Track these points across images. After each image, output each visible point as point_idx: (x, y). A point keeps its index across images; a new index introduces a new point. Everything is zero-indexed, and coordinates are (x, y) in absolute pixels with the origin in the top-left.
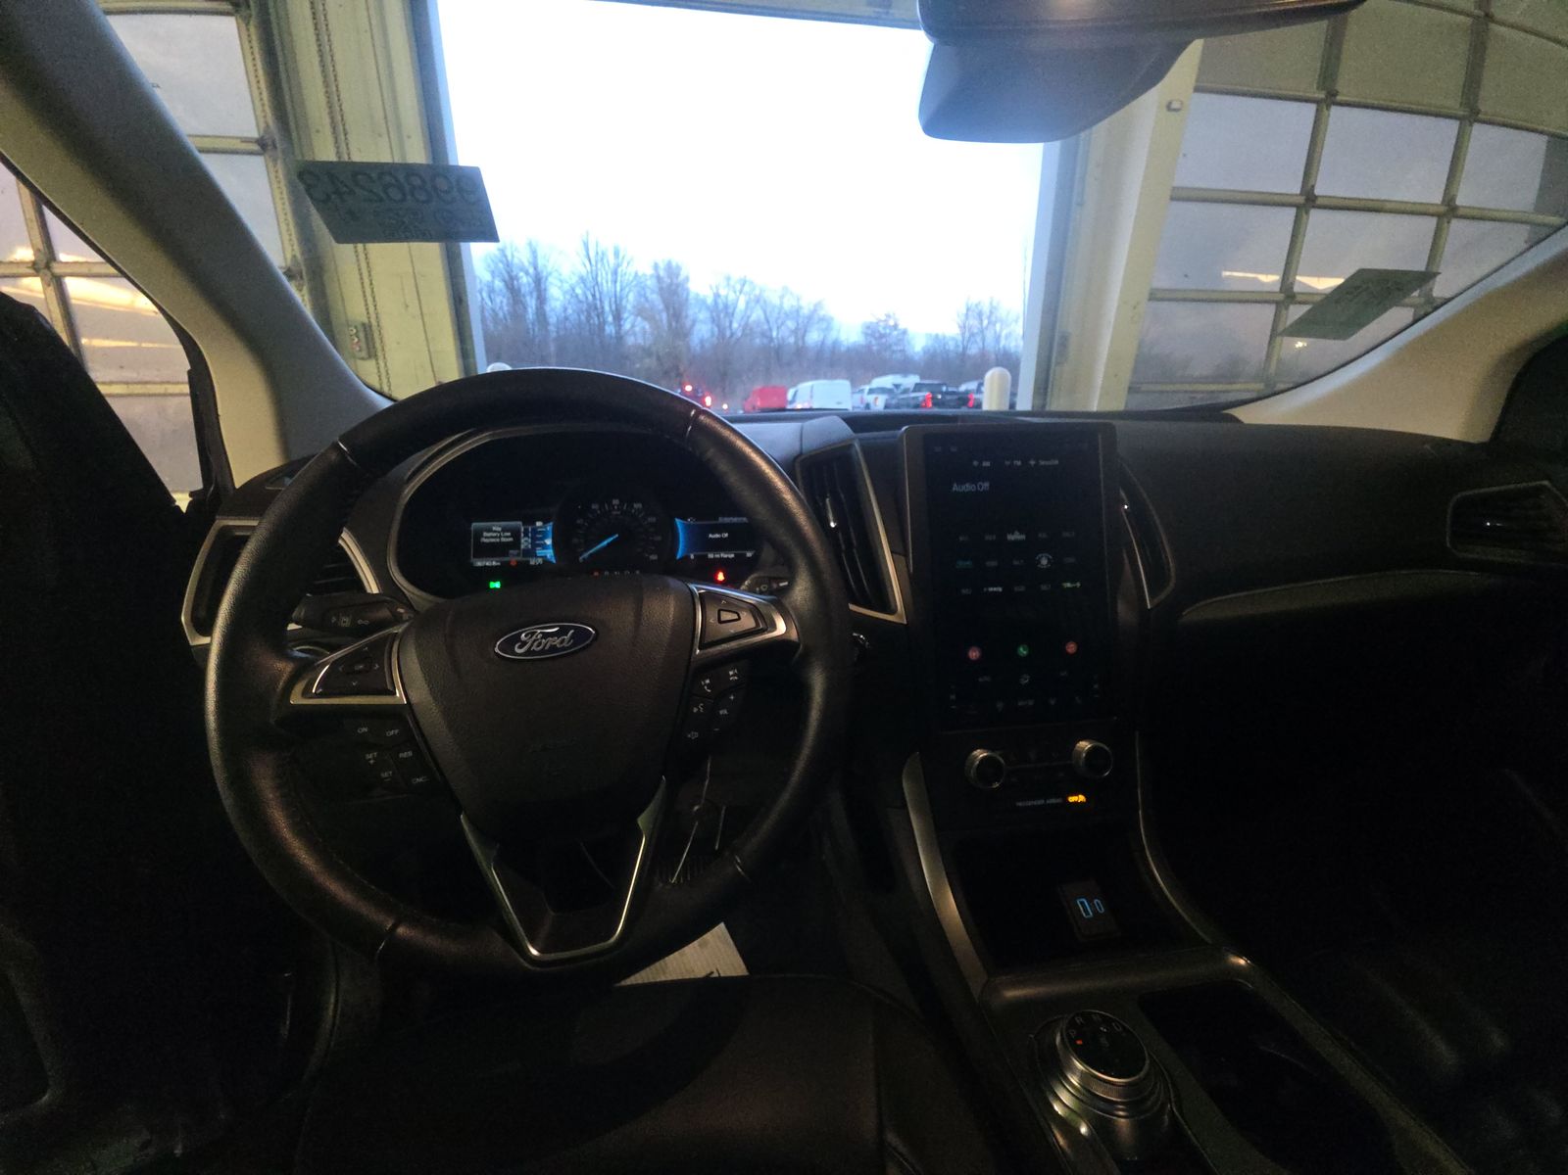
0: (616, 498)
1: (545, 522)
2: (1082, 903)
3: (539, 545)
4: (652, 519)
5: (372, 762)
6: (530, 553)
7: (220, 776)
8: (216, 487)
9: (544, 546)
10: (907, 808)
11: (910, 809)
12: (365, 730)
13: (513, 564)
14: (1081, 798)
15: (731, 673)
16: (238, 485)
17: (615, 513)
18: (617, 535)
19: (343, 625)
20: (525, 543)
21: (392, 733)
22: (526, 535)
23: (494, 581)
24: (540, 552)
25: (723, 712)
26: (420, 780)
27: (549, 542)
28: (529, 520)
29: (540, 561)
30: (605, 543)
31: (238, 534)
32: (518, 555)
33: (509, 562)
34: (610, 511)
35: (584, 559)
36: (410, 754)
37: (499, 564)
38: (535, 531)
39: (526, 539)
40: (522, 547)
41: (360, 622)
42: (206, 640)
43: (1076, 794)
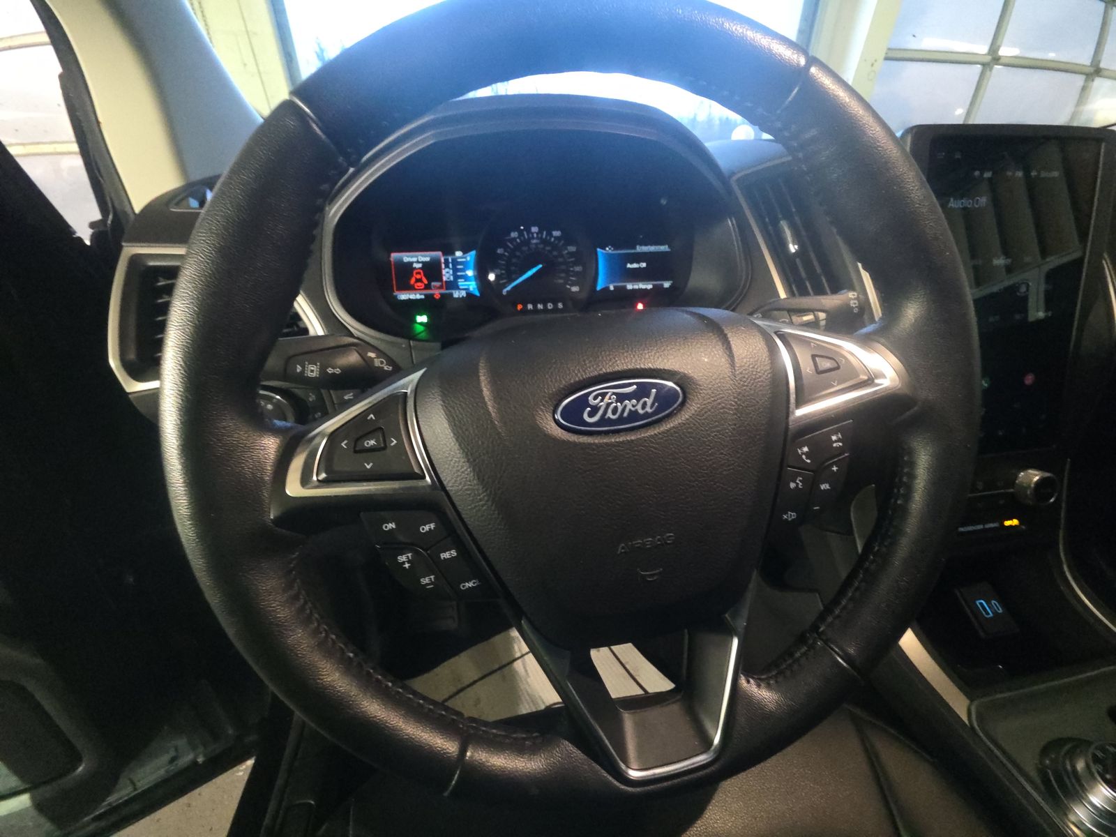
0: (534, 226)
1: (465, 251)
2: (981, 604)
3: (461, 277)
4: (572, 249)
5: (407, 565)
6: (452, 285)
7: (213, 597)
8: (115, 215)
9: (466, 278)
10: (853, 535)
11: (856, 535)
12: (391, 526)
13: (437, 297)
14: (1015, 522)
15: (834, 438)
16: (137, 209)
17: (535, 241)
18: (540, 266)
19: (310, 375)
20: (447, 274)
21: (427, 528)
22: (447, 266)
23: (421, 315)
24: (461, 283)
25: (825, 486)
26: (470, 584)
27: (470, 273)
28: (448, 251)
29: (463, 294)
30: (530, 273)
31: (152, 263)
32: (441, 287)
33: (433, 295)
34: (529, 239)
35: (507, 291)
36: (454, 553)
37: (423, 297)
38: (455, 262)
39: (447, 270)
40: (445, 279)
41: (330, 371)
42: (152, 385)
43: (1011, 519)
